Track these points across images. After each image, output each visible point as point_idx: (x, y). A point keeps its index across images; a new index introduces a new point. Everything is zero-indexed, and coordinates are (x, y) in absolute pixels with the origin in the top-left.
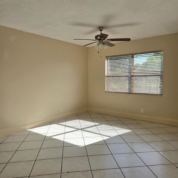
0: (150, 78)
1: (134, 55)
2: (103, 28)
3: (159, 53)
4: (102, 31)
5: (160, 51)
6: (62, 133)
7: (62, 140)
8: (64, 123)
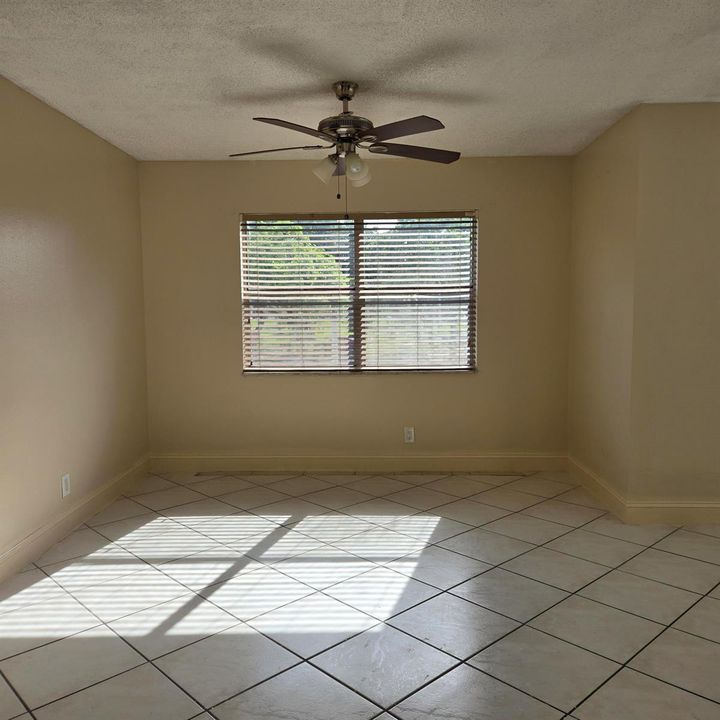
0: (428, 310)
1: (365, 221)
2: (356, 87)
3: (463, 219)
4: (349, 99)
5: (467, 214)
6: (188, 597)
7: (243, 629)
8: (112, 549)
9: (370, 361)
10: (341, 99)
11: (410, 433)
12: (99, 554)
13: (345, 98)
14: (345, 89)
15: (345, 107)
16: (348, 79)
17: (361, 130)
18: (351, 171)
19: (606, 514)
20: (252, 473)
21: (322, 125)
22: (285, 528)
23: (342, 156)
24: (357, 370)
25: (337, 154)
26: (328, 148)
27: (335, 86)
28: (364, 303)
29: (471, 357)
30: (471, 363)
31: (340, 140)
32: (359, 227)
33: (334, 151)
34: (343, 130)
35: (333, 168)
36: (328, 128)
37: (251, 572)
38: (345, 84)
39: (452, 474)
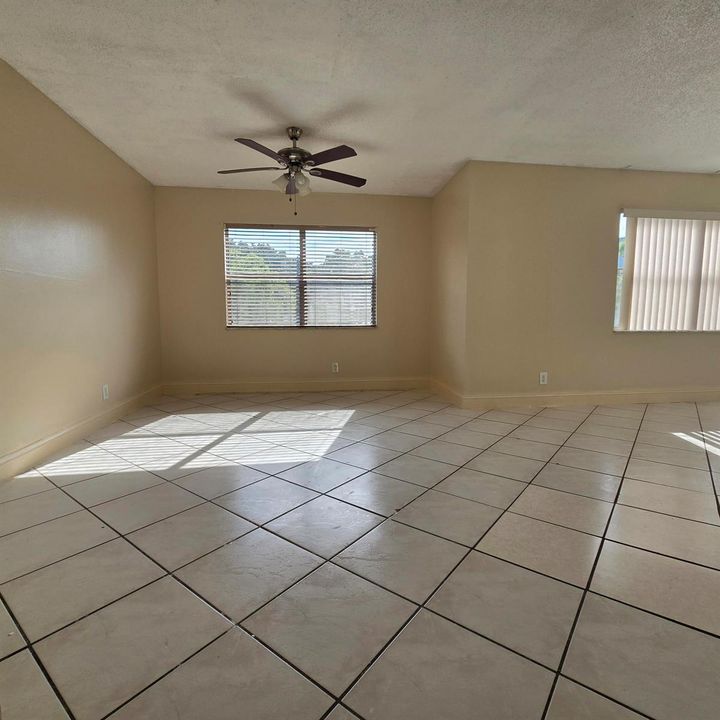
0: (347, 289)
1: (306, 231)
2: (301, 131)
3: (368, 233)
4: (297, 139)
6: (195, 451)
7: (231, 464)
8: (140, 431)
9: (311, 321)
10: (292, 139)
11: (336, 367)
12: (131, 433)
13: (294, 138)
14: (294, 133)
15: (295, 144)
16: (295, 126)
17: (304, 158)
18: (299, 185)
19: (452, 405)
20: (234, 393)
21: (280, 153)
22: (256, 418)
23: (292, 175)
24: (302, 327)
25: (290, 173)
26: (283, 169)
27: (288, 129)
28: (305, 283)
29: (374, 319)
30: (374, 322)
31: (291, 164)
32: (303, 236)
33: (287, 171)
34: (293, 157)
35: (287, 182)
36: (283, 156)
37: (235, 439)
38: (294, 129)
39: (362, 391)
